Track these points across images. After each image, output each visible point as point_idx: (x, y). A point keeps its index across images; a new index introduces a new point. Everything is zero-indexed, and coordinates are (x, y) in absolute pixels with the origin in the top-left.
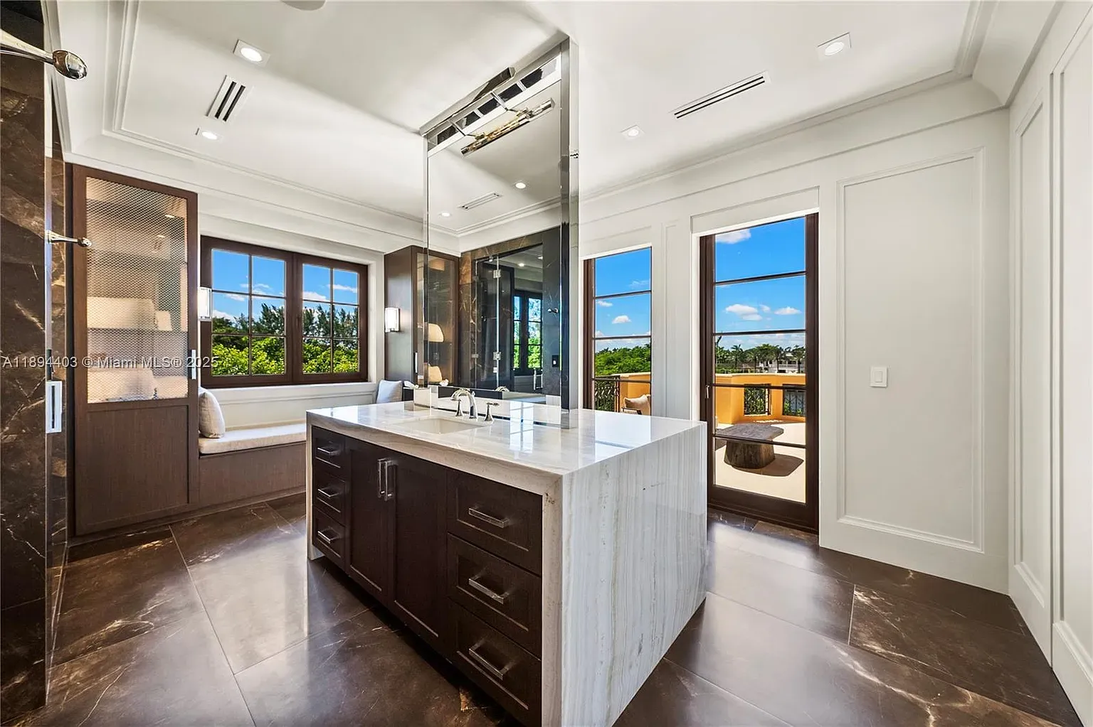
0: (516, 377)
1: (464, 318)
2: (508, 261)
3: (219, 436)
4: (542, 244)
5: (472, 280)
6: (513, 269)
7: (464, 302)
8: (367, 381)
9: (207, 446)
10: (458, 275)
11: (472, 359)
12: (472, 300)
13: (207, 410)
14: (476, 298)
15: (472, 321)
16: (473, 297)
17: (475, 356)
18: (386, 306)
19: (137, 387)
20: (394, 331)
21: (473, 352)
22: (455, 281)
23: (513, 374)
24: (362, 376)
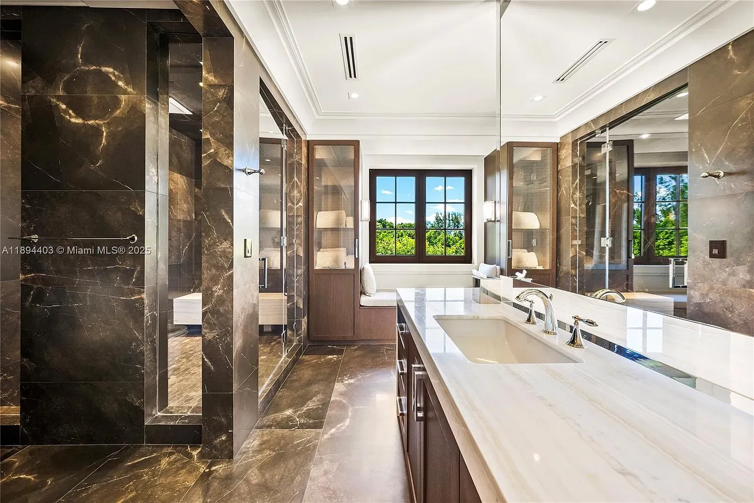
0: (634, 266)
1: (563, 203)
2: (622, 132)
3: (371, 295)
4: (686, 85)
5: (572, 161)
6: (632, 141)
7: (564, 186)
8: (471, 263)
9: (364, 301)
10: (557, 160)
11: (572, 246)
12: (573, 183)
13: (366, 278)
14: (578, 181)
15: (572, 205)
16: (574, 180)
17: (577, 242)
18: (486, 199)
19: (336, 260)
20: (491, 221)
21: (574, 238)
22: (554, 168)
23: (631, 262)
24: (467, 259)
